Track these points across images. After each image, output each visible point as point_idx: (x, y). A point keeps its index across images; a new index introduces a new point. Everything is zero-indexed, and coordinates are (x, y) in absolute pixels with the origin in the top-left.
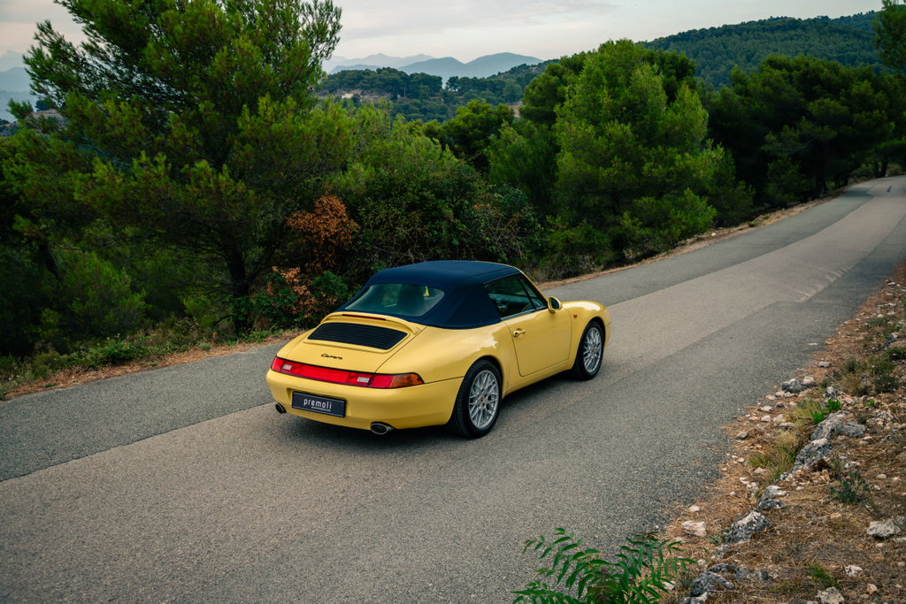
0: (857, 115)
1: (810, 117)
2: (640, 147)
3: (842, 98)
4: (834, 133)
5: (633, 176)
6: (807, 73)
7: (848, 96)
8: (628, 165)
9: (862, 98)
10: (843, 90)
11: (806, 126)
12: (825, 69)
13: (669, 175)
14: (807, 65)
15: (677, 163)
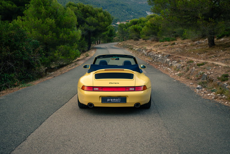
0: (100, 23)
1: (87, 23)
2: (58, 28)
3: (95, 17)
4: (94, 29)
5: (56, 38)
6: (84, 9)
7: (97, 17)
8: (54, 34)
9: (102, 18)
10: (96, 15)
11: (86, 26)
12: (90, 8)
13: (69, 38)
14: (83, 6)
15: (71, 34)
